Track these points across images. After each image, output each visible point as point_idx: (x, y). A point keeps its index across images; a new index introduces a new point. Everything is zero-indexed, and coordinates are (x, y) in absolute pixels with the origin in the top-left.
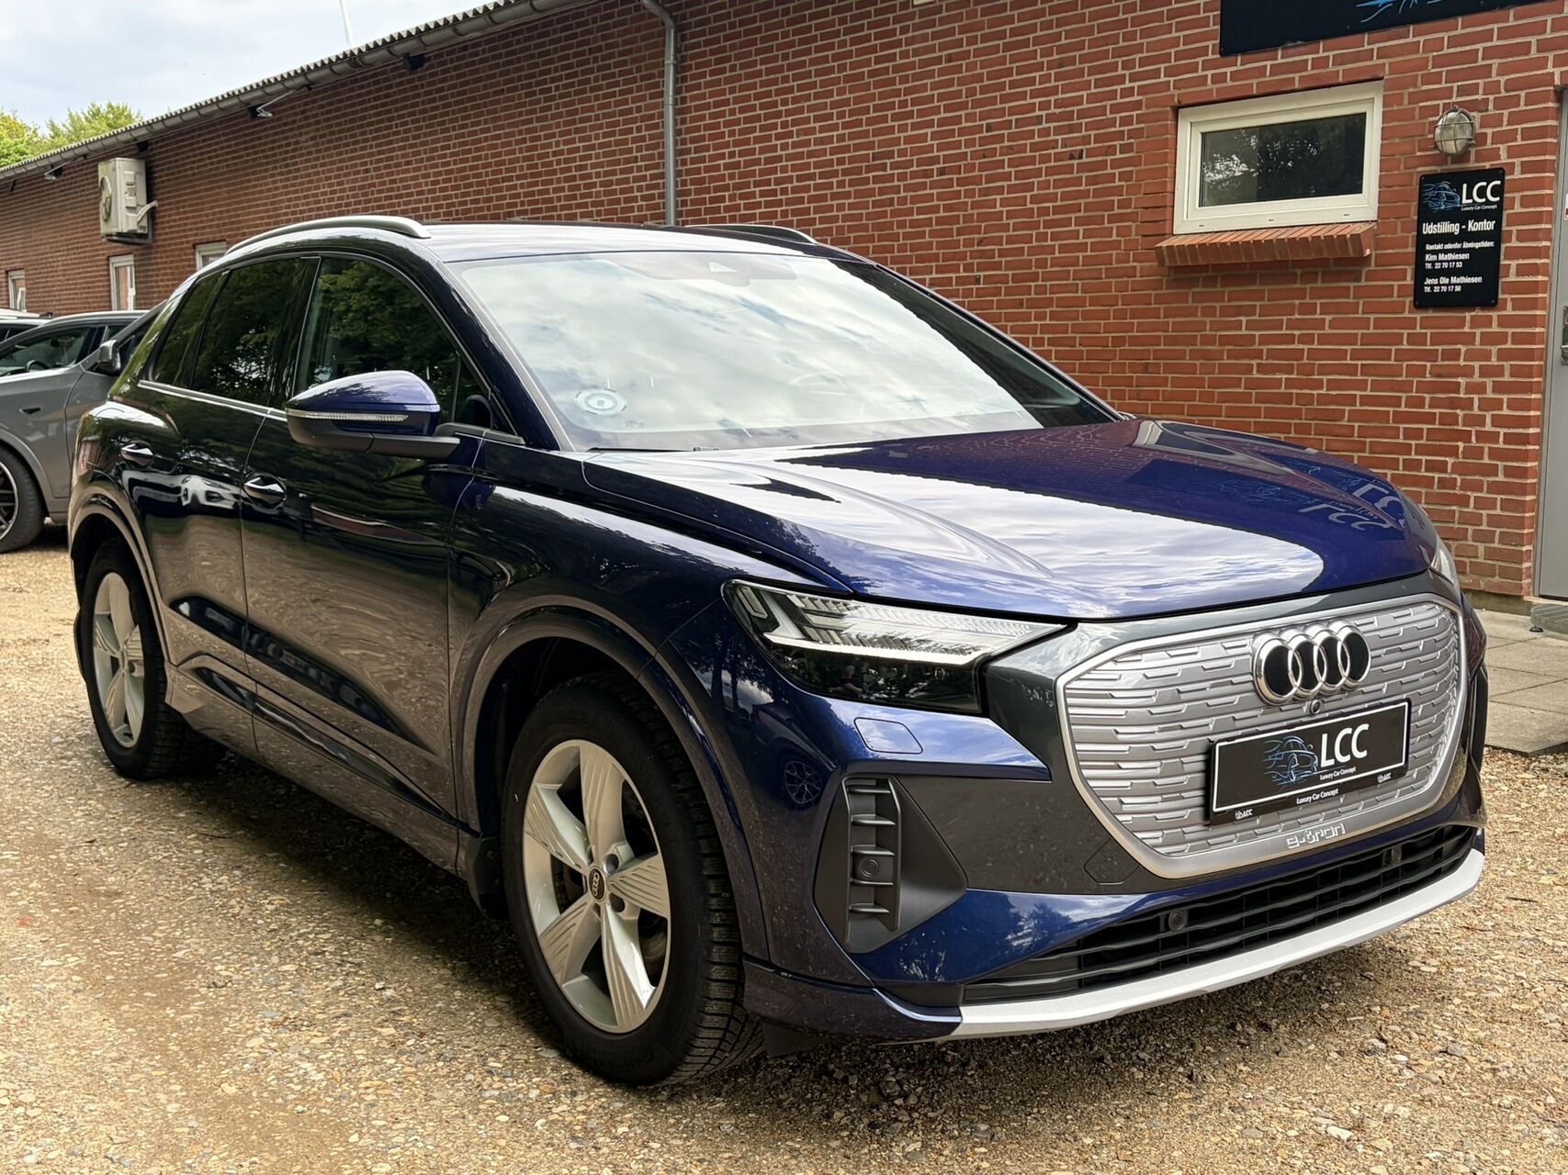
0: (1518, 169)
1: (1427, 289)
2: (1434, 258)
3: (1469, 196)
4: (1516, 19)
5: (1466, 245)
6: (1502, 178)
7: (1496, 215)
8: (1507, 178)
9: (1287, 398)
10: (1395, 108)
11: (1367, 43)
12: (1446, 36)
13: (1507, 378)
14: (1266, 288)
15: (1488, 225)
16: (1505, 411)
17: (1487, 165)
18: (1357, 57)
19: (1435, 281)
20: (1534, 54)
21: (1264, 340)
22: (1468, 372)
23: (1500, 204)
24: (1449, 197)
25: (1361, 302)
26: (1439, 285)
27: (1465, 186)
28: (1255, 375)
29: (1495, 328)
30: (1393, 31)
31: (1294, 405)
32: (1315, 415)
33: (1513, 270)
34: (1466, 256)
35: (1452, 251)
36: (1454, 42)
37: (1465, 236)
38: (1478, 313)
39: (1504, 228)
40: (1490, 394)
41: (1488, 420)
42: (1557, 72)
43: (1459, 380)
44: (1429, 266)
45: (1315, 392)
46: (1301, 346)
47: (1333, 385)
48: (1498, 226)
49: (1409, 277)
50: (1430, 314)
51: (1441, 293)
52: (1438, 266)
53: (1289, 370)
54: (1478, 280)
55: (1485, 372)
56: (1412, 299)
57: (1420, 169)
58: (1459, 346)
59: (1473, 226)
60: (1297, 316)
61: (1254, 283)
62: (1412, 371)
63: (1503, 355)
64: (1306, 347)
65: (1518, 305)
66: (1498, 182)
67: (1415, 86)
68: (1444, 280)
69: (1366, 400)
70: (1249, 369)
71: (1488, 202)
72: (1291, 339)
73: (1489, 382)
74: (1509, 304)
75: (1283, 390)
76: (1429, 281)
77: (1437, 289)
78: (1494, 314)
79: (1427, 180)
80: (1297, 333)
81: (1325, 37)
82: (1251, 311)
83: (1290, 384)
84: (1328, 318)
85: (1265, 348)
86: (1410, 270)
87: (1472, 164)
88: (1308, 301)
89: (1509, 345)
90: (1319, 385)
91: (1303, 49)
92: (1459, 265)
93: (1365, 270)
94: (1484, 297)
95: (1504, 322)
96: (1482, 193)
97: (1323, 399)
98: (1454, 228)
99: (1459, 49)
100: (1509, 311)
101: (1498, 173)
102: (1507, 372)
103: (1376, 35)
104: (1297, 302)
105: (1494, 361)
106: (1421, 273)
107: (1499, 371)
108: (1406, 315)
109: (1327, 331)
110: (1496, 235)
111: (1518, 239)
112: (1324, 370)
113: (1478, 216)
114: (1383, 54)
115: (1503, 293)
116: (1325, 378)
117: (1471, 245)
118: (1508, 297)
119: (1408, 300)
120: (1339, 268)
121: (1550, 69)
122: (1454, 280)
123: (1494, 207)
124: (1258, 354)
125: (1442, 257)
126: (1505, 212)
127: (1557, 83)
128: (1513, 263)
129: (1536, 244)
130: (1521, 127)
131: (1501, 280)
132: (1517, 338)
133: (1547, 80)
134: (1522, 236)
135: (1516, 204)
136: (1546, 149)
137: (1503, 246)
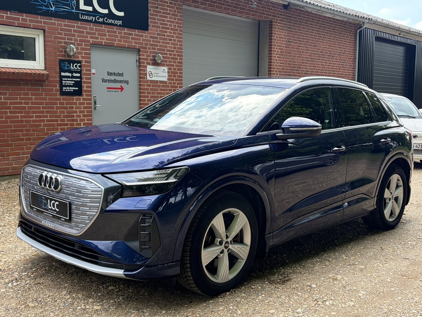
0: (84, 62)
1: (64, 90)
2: (65, 82)
3: (73, 67)
4: (80, 24)
5: (73, 79)
6: (80, 63)
7: (80, 72)
8: (82, 64)
9: (22, 121)
10: (50, 39)
11: (39, 18)
12: (63, 23)
13: (86, 113)
14: (10, 87)
15: (78, 75)
16: (86, 122)
17: (76, 59)
18: (37, 22)
19: (66, 88)
20: (85, 34)
21: (11, 103)
22: (76, 112)
23: (81, 70)
24: (68, 66)
25: (44, 93)
26: (67, 89)
27: (72, 64)
28: (9, 114)
29: (82, 101)
30: (48, 17)
31: (24, 123)
32: (32, 126)
33: (85, 87)
34: (74, 82)
35: (70, 81)
36: (65, 25)
37: (73, 77)
38: (77, 97)
39: (82, 76)
40: (82, 118)
41: (82, 124)
42: (91, 40)
43: (74, 114)
44: (64, 84)
45: (31, 119)
46: (25, 105)
47: (36, 117)
48: (81, 75)
49: (58, 87)
50: (65, 97)
51: (68, 91)
52: (66, 84)
53: (21, 113)
54: (77, 89)
55: (81, 112)
56: (59, 93)
57: (58, 57)
58: (73, 106)
59: (75, 75)
60: (23, 96)
61: (6, 85)
62: (61, 112)
63: (84, 108)
64: (27, 106)
65: (87, 95)
66: (80, 64)
67: (56, 35)
68: (68, 88)
69: (48, 121)
70: (6, 113)
71: (78, 69)
72: (21, 103)
73: (81, 115)
74: (85, 95)
75: (20, 119)
76: (64, 88)
77: (66, 90)
78: (81, 97)
79: (61, 61)
80: (23, 101)
81: (26, 13)
82: (6, 94)
83: (22, 117)
84: (33, 97)
85: (12, 106)
86: (58, 85)
87: (72, 59)
88: (26, 92)
89: (85, 105)
90: (32, 117)
91: (18, 14)
92: (72, 84)
93: (44, 84)
94: (79, 93)
95: (84, 99)
96: (76, 66)
97: (34, 121)
98: (70, 75)
99: (66, 28)
100: (85, 97)
101: (79, 62)
102: (86, 112)
103: (42, 17)
104: (22, 92)
105: (82, 109)
106: (62, 86)
107: (84, 112)
108: (58, 97)
109: (34, 101)
110: (80, 77)
111: (86, 79)
112: (33, 112)
113: (76, 72)
114: (45, 23)
115: (83, 92)
116: (34, 115)
117: (75, 79)
119: (58, 93)
120: (35, 83)
121: (89, 39)
122: (71, 88)
123: (80, 70)
124: (10, 108)
125: (67, 82)
126: (82, 72)
127: (91, 43)
128: (85, 85)
129: (89, 81)
130: (83, 51)
131: (83, 89)
132: (87, 104)
133: (89, 41)
134: (86, 78)
135: (84, 71)
136: (89, 58)
137: (82, 80)
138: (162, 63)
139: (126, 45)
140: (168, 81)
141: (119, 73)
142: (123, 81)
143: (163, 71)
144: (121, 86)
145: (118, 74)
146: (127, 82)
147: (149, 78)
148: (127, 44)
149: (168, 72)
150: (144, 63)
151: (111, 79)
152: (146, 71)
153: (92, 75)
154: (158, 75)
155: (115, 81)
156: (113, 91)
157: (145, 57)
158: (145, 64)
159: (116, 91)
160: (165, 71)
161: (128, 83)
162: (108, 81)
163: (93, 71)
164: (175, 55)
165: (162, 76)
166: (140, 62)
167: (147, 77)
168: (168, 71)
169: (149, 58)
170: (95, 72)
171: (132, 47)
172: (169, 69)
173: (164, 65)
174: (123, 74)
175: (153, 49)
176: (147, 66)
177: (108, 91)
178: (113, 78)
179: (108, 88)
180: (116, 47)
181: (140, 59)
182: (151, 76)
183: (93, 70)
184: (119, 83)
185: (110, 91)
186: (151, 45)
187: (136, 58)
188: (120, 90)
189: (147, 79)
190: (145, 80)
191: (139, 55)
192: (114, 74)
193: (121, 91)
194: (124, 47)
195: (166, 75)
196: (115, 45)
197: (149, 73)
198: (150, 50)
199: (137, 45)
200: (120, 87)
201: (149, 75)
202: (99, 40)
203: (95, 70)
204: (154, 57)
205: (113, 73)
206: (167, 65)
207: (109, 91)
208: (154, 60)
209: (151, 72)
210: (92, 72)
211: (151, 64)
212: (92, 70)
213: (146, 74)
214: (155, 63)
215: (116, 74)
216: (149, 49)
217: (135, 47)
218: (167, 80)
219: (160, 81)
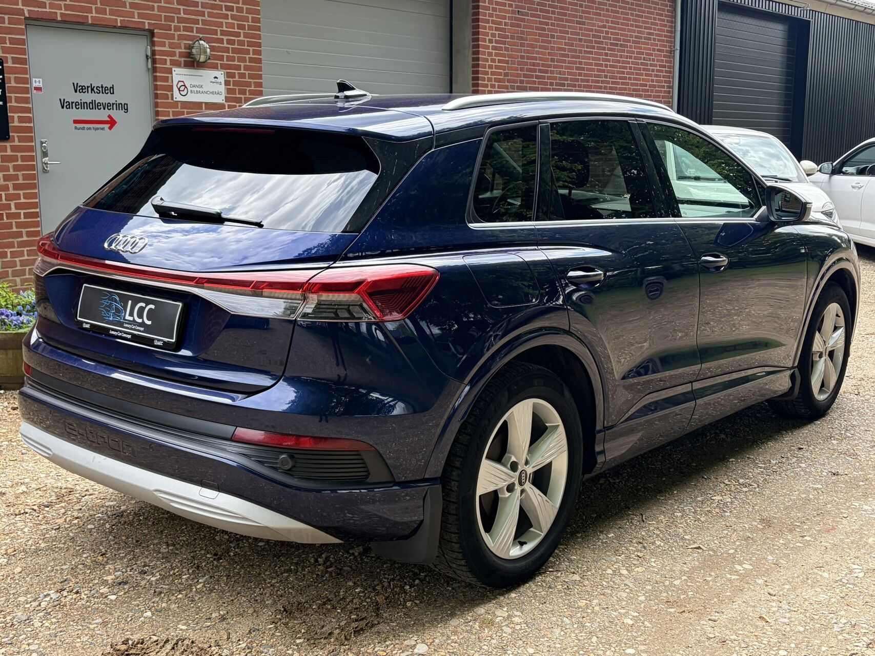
0: (10, 61)
8: (5, 65)
13: (21, 181)
16: (23, 200)
23: (3, 80)
29: (9, 153)
33: (16, 119)
39: (7, 95)
40: (12, 191)
41: (13, 206)
42: (26, 9)
48: (4, 93)
55: (7, 178)
63: (16, 168)
65: (21, 139)
73: (10, 184)
74: (16, 139)
78: (8, 144)
89: (19, 163)
95: (14, 149)
100: (17, 143)
102: (21, 178)
105: (12, 172)
107: (16, 177)
111: (16, 102)
115: (12, 132)
118: (15, 135)
121: (20, 7)
126: (7, 85)
127: (27, 15)
128: (16, 115)
129: (27, 105)
130: (8, 36)
131: (10, 125)
132: (24, 159)
133: (21, 12)
134: (18, 100)
135: (13, 81)
136: (24, 52)
137: (8, 105)
138: (208, 61)
139: (119, 21)
140: (227, 104)
141: (104, 86)
142: (113, 104)
143: (214, 80)
144: (110, 116)
145: (101, 89)
146: (125, 107)
147: (177, 97)
148: (119, 19)
149: (227, 83)
150: (165, 62)
151: (82, 101)
152: (170, 81)
153: (35, 92)
154: (201, 90)
155: (94, 105)
156: (90, 129)
157: (166, 49)
158: (168, 65)
159: (97, 129)
160: (218, 80)
161: (127, 109)
162: (76, 105)
163: (37, 82)
164: (241, 43)
165: (212, 93)
166: (154, 61)
167: (172, 95)
168: (225, 80)
169: (177, 51)
170: (41, 85)
171: (136, 26)
172: (229, 75)
173: (214, 67)
174: (113, 88)
175: (186, 29)
176: (173, 69)
177: (76, 128)
178: (88, 97)
179: (76, 122)
180: (92, 25)
181: (153, 53)
182: (183, 93)
183: (37, 80)
184: (104, 109)
185: (83, 129)
186: (181, 20)
187: (146, 51)
188: (108, 126)
189: (175, 100)
190: (170, 101)
191: (153, 44)
192: (90, 89)
193: (110, 128)
194: (115, 27)
195: (222, 88)
196: (90, 22)
197: (179, 87)
198: (178, 33)
199: (147, 21)
200: (109, 119)
201: (179, 91)
202: (48, 10)
203: (41, 80)
204: (190, 47)
205: (88, 87)
206: (223, 67)
207: (79, 129)
208: (190, 55)
209: (182, 84)
210: (34, 85)
211: (182, 65)
212: (34, 79)
213: (170, 88)
214: (192, 63)
215: (95, 89)
216: (177, 29)
217: (140, 26)
218: (224, 102)
219: (206, 103)
